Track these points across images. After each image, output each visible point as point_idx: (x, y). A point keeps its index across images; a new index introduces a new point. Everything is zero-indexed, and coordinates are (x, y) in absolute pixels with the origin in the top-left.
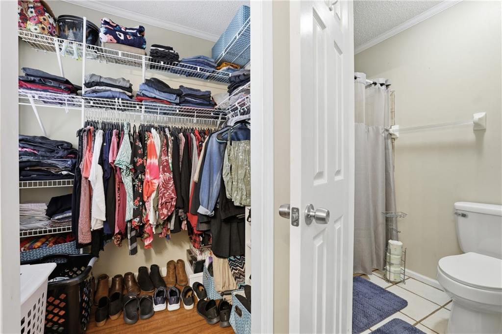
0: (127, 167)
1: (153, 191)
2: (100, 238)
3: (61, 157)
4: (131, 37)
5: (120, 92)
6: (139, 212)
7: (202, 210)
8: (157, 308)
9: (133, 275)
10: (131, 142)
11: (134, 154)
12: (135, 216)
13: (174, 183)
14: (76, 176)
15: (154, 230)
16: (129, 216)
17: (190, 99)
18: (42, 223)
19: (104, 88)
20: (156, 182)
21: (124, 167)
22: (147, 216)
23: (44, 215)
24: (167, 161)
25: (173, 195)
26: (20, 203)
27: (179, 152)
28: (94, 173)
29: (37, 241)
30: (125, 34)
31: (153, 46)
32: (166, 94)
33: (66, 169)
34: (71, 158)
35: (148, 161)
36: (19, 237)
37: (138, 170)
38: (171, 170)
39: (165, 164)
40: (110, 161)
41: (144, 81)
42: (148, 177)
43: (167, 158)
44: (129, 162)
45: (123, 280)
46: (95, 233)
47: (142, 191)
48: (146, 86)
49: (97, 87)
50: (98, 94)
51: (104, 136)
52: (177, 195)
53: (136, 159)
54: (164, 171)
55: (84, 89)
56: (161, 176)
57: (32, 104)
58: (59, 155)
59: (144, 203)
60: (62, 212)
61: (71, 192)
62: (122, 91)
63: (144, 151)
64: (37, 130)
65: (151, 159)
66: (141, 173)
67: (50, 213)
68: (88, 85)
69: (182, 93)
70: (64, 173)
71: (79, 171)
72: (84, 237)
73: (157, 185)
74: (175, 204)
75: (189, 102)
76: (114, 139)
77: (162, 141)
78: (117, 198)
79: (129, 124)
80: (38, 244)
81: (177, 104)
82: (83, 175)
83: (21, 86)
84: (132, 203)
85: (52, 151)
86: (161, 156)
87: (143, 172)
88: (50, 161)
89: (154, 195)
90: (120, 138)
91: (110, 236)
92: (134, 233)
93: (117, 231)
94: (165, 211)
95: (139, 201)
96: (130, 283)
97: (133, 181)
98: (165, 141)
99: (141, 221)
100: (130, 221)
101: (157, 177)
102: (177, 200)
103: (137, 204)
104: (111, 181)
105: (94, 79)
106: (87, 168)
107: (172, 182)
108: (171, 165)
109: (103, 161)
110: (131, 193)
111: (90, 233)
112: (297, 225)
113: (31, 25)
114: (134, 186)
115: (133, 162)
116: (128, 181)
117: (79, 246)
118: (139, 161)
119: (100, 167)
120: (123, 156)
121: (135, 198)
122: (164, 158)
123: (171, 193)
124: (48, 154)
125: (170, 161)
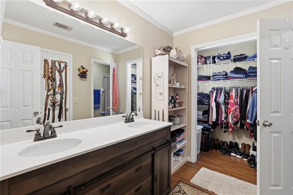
0: (222, 103)
1: (231, 112)
2: (215, 125)
3: (206, 99)
4: (225, 57)
5: (222, 77)
6: (226, 118)
7: (248, 121)
8: (232, 154)
9: (227, 143)
10: (224, 95)
11: (225, 98)
12: (225, 119)
13: (240, 109)
14: (209, 105)
15: (232, 126)
16: (223, 119)
17: (251, 74)
18: (201, 117)
19: (217, 76)
20: (232, 109)
21: (221, 103)
22: (229, 120)
23: (202, 115)
24: (237, 101)
25: (239, 114)
26: (198, 111)
27: (243, 98)
28: (213, 104)
29: (200, 122)
30: (223, 57)
31: (234, 57)
32: (239, 75)
33: (207, 102)
34: (208, 99)
35: (230, 101)
36: (197, 120)
37: (226, 104)
38: (239, 104)
39: (236, 102)
40: (217, 101)
41: (230, 72)
42: (229, 106)
43: (237, 100)
44: (223, 101)
45: (224, 143)
46: (213, 122)
47: (227, 111)
48: (231, 73)
49: (215, 77)
50: (215, 79)
51: (216, 93)
52: (240, 114)
53: (226, 100)
54: (235, 105)
55: (211, 78)
56: (234, 106)
57: (200, 85)
58: (205, 98)
59: (228, 115)
60: (206, 115)
61: (207, 109)
62: (223, 76)
63: (228, 98)
64: (201, 91)
65: (231, 100)
66: (227, 105)
67: (203, 114)
68: (212, 77)
69: (247, 72)
70: (207, 103)
71: (210, 103)
72: (211, 123)
73: (233, 109)
74: (239, 117)
75: (250, 76)
76: (219, 94)
77: (236, 94)
78: (220, 113)
79: (225, 88)
80: (200, 123)
81: (244, 78)
82: (211, 104)
83: (198, 81)
84: (224, 115)
85: (204, 97)
86: (235, 99)
87: (228, 105)
88: (203, 100)
89: (231, 113)
90: (221, 93)
91: (218, 125)
92: (225, 125)
93: (219, 123)
94: (235, 119)
95: (226, 114)
96: (226, 144)
97: (225, 107)
98: (237, 93)
99: (227, 121)
100: (224, 121)
101: (233, 107)
102: (240, 116)
103: (226, 115)
104: (218, 107)
105: (214, 74)
106: (212, 102)
107: (239, 109)
108: (239, 103)
109: (215, 101)
110: (224, 111)
111: (212, 122)
112: (259, 126)
113: (199, 63)
114: (225, 109)
115: (225, 101)
116: (223, 107)
117: (209, 125)
118: (227, 101)
119: (215, 102)
120: (221, 99)
121: (225, 113)
122: (236, 100)
123: (238, 113)
124: (203, 98)
125: (238, 101)
